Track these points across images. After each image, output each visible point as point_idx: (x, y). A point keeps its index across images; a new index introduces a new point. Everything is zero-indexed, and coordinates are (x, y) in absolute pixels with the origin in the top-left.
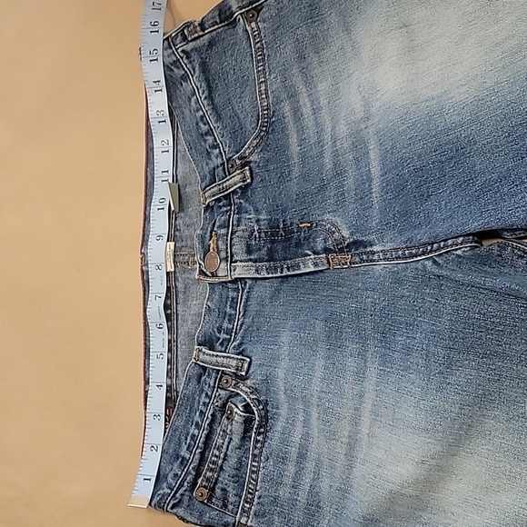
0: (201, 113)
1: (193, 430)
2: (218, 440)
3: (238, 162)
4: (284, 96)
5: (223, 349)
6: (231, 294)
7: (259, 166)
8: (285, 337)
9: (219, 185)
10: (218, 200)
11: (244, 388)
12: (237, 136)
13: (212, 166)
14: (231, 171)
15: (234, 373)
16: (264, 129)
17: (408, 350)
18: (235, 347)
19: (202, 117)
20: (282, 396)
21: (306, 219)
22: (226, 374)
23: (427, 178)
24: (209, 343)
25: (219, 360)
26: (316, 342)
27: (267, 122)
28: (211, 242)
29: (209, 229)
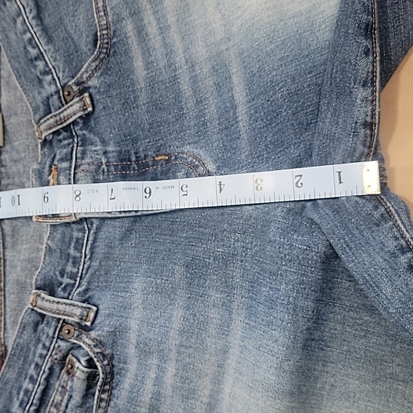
0: (28, 35)
1: (27, 385)
2: (55, 396)
3: (76, 88)
4: (125, 13)
5: (66, 295)
6: (76, 234)
7: (99, 92)
8: (138, 284)
9: (55, 116)
10: (57, 133)
11: (87, 340)
12: (72, 60)
13: (45, 95)
14: (68, 99)
15: (77, 323)
16: (105, 51)
17: (272, 304)
18: (79, 293)
19: (30, 40)
20: (132, 351)
21: (163, 151)
22: (67, 323)
23: (304, 103)
24: (49, 287)
25: (61, 307)
26: (174, 290)
27: (107, 43)
28: (50, 177)
29: (48, 163)
